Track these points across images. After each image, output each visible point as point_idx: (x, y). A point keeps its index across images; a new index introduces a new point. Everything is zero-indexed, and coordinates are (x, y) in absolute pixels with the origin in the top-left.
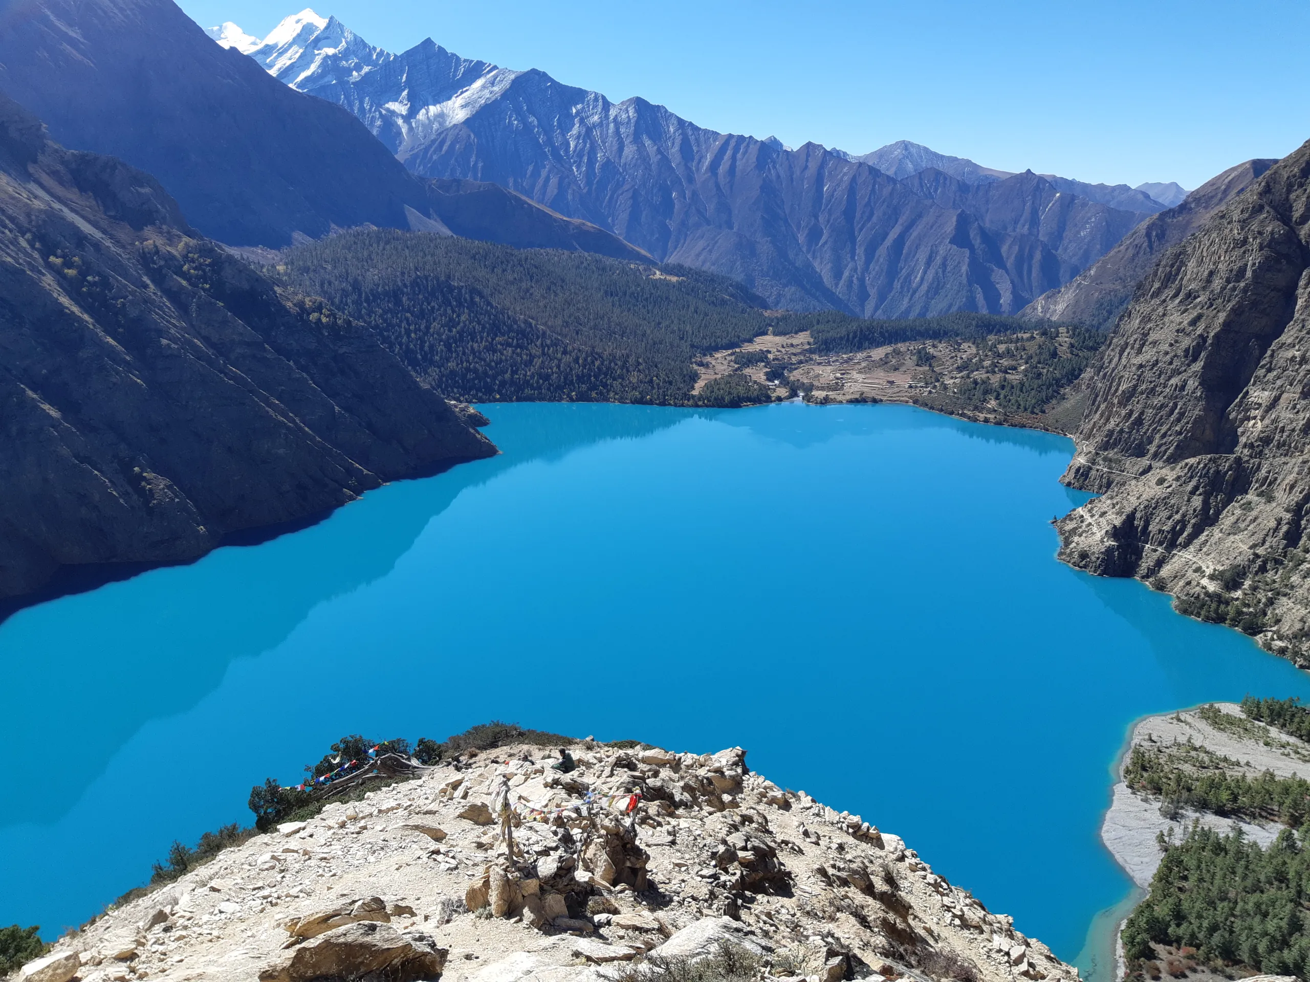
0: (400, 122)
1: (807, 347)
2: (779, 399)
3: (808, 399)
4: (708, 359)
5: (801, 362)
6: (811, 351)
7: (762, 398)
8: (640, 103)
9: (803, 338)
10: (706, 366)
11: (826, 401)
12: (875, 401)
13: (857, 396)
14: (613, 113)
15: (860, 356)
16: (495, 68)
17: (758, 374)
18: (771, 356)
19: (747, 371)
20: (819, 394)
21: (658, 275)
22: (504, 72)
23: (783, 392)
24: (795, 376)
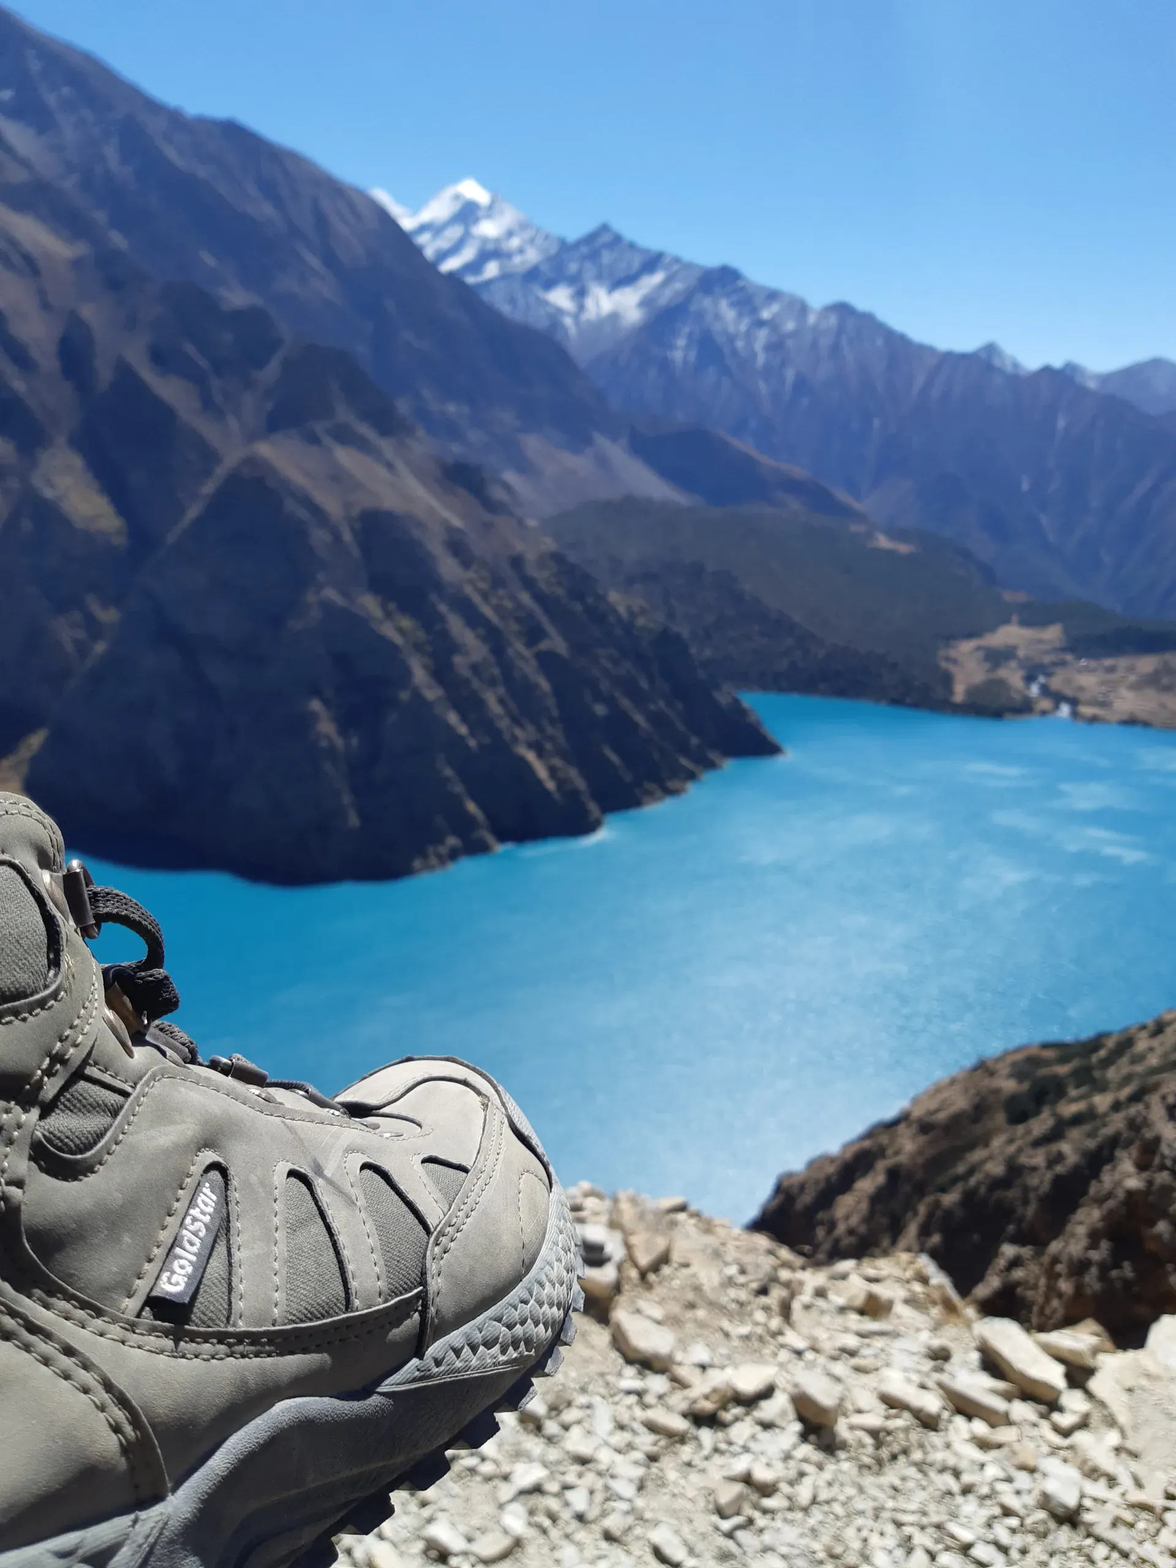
0: (568, 321)
1: (1058, 645)
2: (1044, 713)
3: (1075, 714)
4: (952, 653)
5: (1055, 664)
6: (1063, 650)
7: (1024, 708)
8: (843, 309)
9: (1053, 633)
10: (954, 661)
11: (1094, 720)
12: (1146, 724)
13: (1125, 717)
14: (812, 319)
15: (1123, 662)
16: (677, 260)
17: (1013, 676)
18: (1021, 653)
19: (1003, 673)
20: (1087, 710)
21: (883, 542)
22: (688, 266)
23: (1046, 704)
24: (1056, 683)
